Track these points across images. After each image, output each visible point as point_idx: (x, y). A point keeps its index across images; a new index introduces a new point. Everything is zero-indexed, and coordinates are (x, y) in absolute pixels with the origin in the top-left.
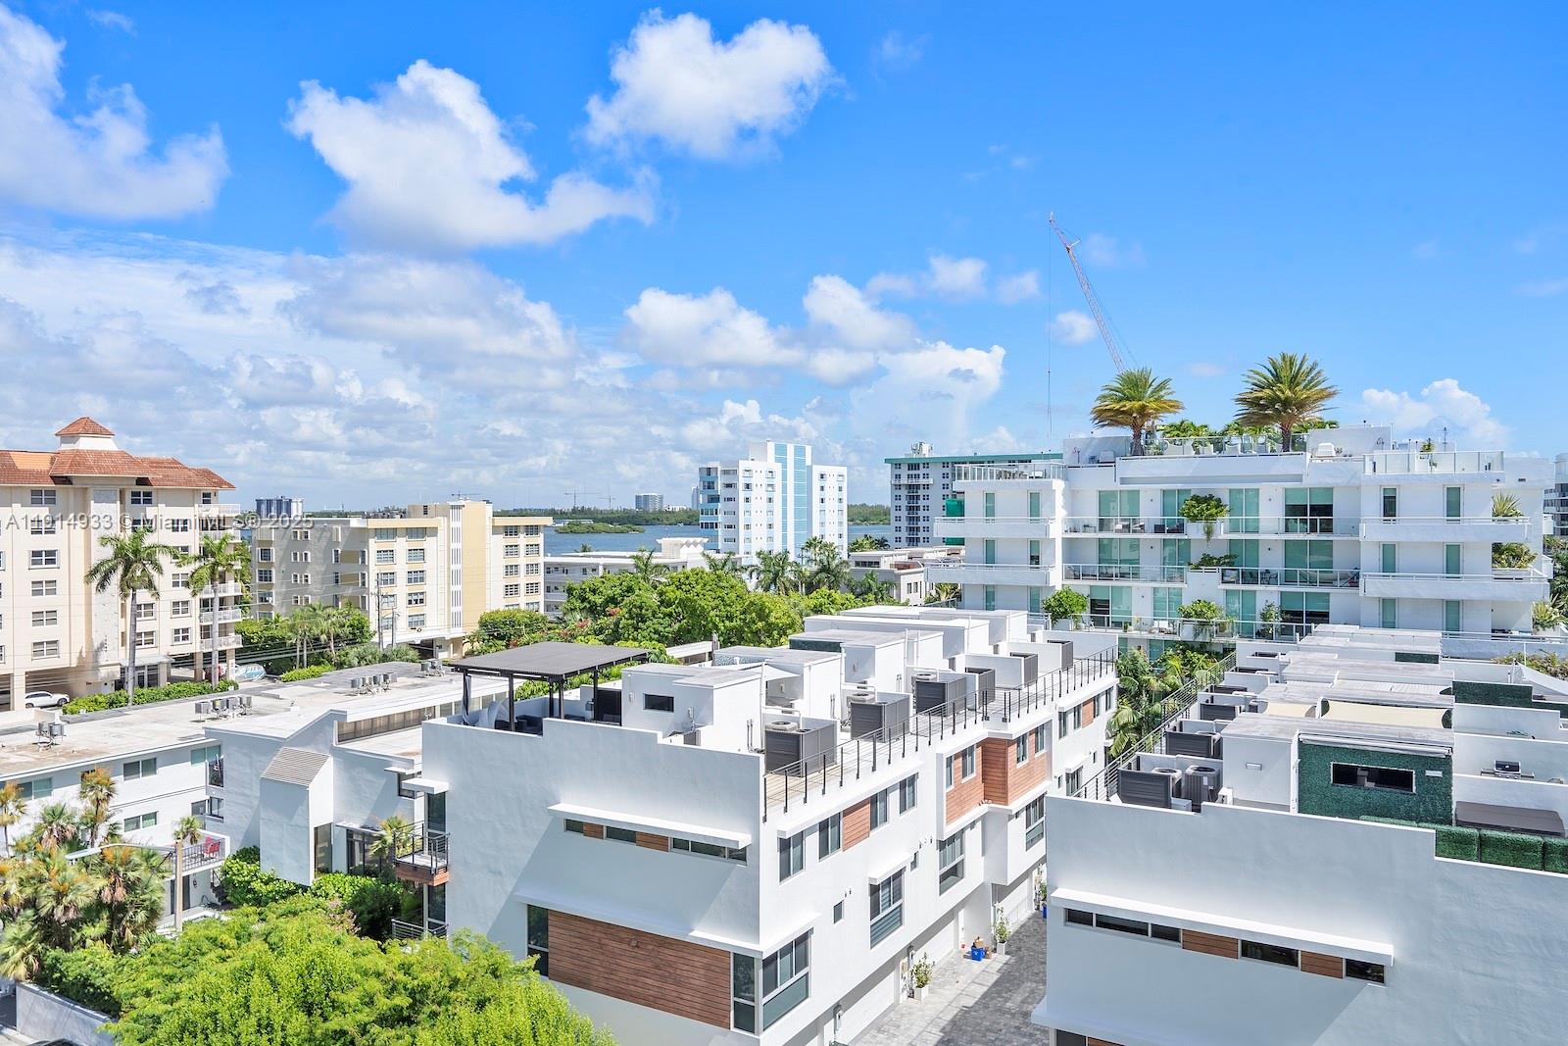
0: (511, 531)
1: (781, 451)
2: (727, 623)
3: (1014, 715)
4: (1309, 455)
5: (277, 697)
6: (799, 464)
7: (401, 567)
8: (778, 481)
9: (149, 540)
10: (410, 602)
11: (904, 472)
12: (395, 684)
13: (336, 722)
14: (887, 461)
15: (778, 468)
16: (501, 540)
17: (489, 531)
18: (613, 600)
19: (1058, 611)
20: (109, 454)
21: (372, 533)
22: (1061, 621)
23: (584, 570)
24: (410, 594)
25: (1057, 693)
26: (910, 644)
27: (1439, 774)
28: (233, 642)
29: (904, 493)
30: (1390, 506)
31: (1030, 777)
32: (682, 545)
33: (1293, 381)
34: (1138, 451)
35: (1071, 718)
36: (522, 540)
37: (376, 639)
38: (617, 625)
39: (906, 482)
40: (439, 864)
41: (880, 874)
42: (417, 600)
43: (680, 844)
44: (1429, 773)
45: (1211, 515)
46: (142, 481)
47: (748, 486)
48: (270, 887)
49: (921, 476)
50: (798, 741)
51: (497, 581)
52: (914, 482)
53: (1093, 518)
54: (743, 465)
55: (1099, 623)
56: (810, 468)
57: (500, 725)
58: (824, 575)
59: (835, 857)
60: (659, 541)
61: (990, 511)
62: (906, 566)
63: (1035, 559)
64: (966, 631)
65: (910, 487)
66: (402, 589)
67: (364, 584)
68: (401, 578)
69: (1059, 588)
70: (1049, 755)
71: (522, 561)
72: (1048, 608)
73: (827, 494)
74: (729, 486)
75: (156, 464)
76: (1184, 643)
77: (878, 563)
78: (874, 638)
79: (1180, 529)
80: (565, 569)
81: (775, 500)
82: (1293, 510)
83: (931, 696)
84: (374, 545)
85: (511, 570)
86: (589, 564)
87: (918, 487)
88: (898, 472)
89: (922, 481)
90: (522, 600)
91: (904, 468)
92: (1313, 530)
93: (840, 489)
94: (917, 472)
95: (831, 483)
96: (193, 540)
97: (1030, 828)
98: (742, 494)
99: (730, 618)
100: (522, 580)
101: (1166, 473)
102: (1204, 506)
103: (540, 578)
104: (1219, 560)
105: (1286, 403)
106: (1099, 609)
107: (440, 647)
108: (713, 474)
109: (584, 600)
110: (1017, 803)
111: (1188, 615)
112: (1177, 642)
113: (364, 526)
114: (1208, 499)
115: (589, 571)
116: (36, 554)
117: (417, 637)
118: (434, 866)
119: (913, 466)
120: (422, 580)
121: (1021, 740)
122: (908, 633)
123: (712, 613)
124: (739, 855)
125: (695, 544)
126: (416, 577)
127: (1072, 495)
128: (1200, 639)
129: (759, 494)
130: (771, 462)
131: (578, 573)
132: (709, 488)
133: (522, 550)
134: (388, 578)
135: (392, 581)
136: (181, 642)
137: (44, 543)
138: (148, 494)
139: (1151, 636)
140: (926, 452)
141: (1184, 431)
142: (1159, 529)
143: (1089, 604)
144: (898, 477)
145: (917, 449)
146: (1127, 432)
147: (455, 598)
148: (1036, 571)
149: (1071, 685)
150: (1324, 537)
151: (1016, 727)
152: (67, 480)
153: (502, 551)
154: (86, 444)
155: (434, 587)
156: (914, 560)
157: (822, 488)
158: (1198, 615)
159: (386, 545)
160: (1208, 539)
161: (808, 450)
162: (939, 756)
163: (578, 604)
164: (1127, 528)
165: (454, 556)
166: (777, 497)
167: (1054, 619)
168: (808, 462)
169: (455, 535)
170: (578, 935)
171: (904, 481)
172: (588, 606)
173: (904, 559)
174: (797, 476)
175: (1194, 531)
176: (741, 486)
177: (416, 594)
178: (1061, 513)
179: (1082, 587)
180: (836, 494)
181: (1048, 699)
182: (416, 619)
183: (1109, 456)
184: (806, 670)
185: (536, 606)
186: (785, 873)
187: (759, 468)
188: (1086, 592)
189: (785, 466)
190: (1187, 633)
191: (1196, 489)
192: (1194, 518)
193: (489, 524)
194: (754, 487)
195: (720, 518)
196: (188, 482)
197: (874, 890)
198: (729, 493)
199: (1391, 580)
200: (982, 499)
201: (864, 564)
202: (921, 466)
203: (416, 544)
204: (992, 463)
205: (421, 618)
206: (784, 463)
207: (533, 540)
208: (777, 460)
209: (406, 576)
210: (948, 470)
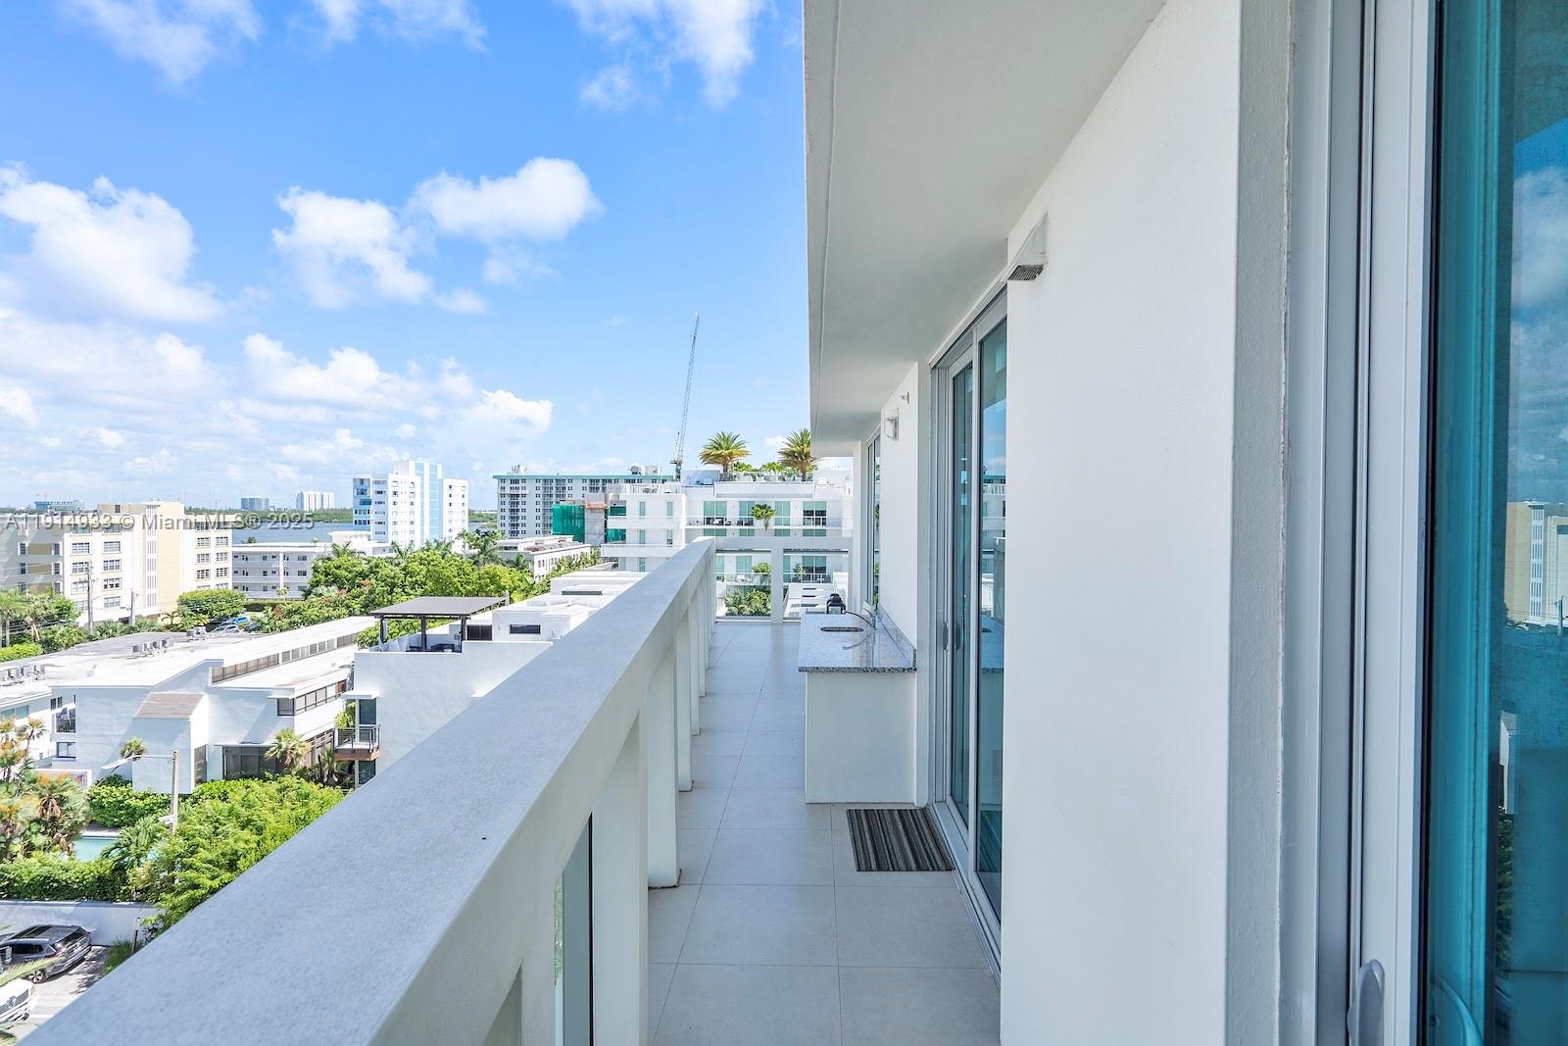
1: (420, 467)
4: (813, 484)
6: (433, 477)
7: (97, 557)
8: (417, 490)
10: (106, 586)
11: (508, 485)
13: (210, 668)
14: (495, 477)
15: (417, 480)
16: (195, 534)
23: (265, 558)
24: (106, 580)
29: (507, 499)
32: (350, 537)
34: (726, 477)
36: (213, 534)
40: (373, 746)
42: (113, 584)
45: (766, 515)
47: (395, 493)
48: (147, 801)
49: (520, 488)
51: (193, 567)
52: (515, 492)
53: (701, 517)
54: (391, 477)
56: (441, 481)
60: (330, 534)
63: (670, 541)
65: (512, 495)
66: (97, 576)
67: (57, 572)
68: (97, 566)
71: (213, 550)
73: (454, 500)
74: (379, 492)
79: (750, 523)
80: (245, 557)
81: (415, 503)
82: (808, 513)
84: (68, 539)
85: (203, 557)
86: (270, 553)
87: (518, 495)
88: (503, 485)
89: (521, 492)
90: (213, 583)
91: (507, 482)
92: (817, 523)
93: (463, 496)
94: (517, 485)
95: (457, 492)
98: (391, 499)
101: (740, 492)
102: (763, 510)
103: (229, 564)
105: (805, 455)
108: (365, 484)
111: (757, 572)
112: (752, 586)
114: (764, 507)
115: (269, 557)
118: (369, 748)
119: (514, 481)
120: (118, 567)
125: (359, 536)
126: (112, 565)
127: (689, 503)
128: (763, 584)
129: (403, 499)
130: (412, 476)
131: (259, 560)
132: (362, 493)
133: (213, 541)
134: (84, 566)
135: (88, 569)
139: (740, 584)
140: (522, 472)
142: (740, 523)
144: (503, 488)
145: (516, 469)
146: (719, 468)
147: (149, 582)
148: (672, 548)
150: (822, 527)
153: (194, 542)
155: (130, 573)
157: (450, 495)
158: (763, 571)
159: (82, 538)
160: (767, 529)
161: (440, 467)
164: (721, 523)
165: (150, 547)
166: (417, 501)
168: (440, 476)
171: (508, 491)
174: (432, 487)
175: (759, 524)
176: (389, 493)
177: (112, 580)
178: (684, 514)
180: (460, 500)
182: (111, 601)
183: (710, 481)
185: (225, 587)
187: (402, 479)
189: (423, 479)
190: (757, 582)
191: (758, 501)
192: (759, 517)
194: (399, 493)
195: (372, 517)
200: (637, 506)
202: (520, 481)
203: (112, 537)
204: (570, 481)
205: (117, 600)
206: (422, 476)
207: (222, 533)
208: (417, 474)
209: (102, 565)
210: (540, 485)
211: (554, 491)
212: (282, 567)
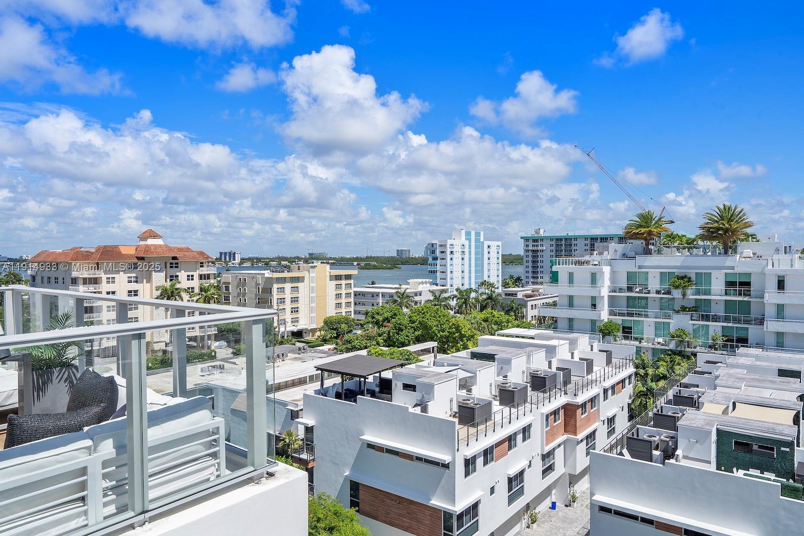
0: (338, 278)
1: (468, 234)
2: (441, 333)
3: (580, 392)
4: (738, 256)
5: (234, 363)
6: (477, 240)
7: (288, 295)
8: (467, 250)
9: (178, 286)
10: (292, 312)
11: (531, 243)
12: (287, 358)
14: (522, 238)
15: (467, 243)
16: (334, 283)
17: (328, 278)
18: (387, 320)
19: (606, 332)
20: (160, 246)
21: (275, 280)
22: (607, 337)
23: (373, 296)
24: (292, 308)
25: (602, 379)
26: (529, 356)
27: (788, 450)
28: (214, 331)
29: (530, 254)
30: (781, 285)
31: (589, 421)
32: (420, 283)
33: (730, 220)
34: (647, 252)
35: (610, 392)
36: (343, 282)
37: (277, 330)
38: (389, 332)
39: (531, 249)
40: (311, 458)
41: (513, 471)
42: (295, 310)
43: (419, 459)
44: (782, 449)
45: (685, 286)
46: (174, 258)
47: (452, 252)
49: (539, 246)
50: (474, 411)
51: (331, 301)
52: (535, 248)
53: (624, 285)
54: (449, 242)
55: (626, 338)
56: (483, 242)
57: (338, 396)
58: (489, 301)
59: (491, 465)
60: (409, 281)
61: (571, 280)
62: (530, 296)
63: (594, 306)
64: (557, 348)
65: (533, 251)
66: (288, 306)
67: (271, 302)
68: (288, 301)
69: (606, 320)
70: (598, 410)
71: (343, 291)
72: (601, 331)
73: (491, 255)
74: (442, 252)
75: (180, 250)
76: (671, 350)
77: (516, 294)
78: (511, 353)
79: (669, 293)
80: (363, 294)
81: (465, 259)
82: (730, 284)
83: (539, 383)
84: (275, 286)
85: (338, 296)
86: (375, 293)
87: (538, 251)
88: (527, 243)
89: (540, 248)
90: (343, 310)
91: (531, 241)
92: (740, 294)
93: (498, 253)
94: (537, 243)
95: (493, 250)
96: (196, 284)
97: (589, 446)
98: (449, 257)
99: (443, 331)
100: (343, 301)
101: (662, 264)
102: (682, 280)
103: (352, 300)
104: (690, 308)
105: (726, 231)
106: (627, 331)
107: (306, 333)
108: (435, 246)
109: (373, 318)
110: (581, 435)
111: (673, 337)
112: (667, 350)
113: (272, 276)
114: (682, 278)
116: (130, 292)
117: (295, 329)
118: (309, 459)
119: (535, 240)
120: (297, 301)
121: (584, 405)
122: (529, 349)
123: (435, 328)
124: (446, 466)
125: (426, 283)
126: (295, 300)
127: (613, 273)
128: (679, 349)
129: (457, 256)
130: (463, 240)
131: (370, 296)
132: (432, 252)
133: (343, 286)
134: (282, 301)
135: (284, 302)
136: (191, 330)
137: (133, 286)
138: (177, 264)
139: (653, 346)
140: (542, 233)
141: (673, 238)
142: (658, 292)
143: (621, 329)
144: (527, 246)
145: (537, 232)
146: (642, 243)
147: (311, 310)
148: (594, 312)
149: (610, 374)
150: (746, 299)
151: (581, 399)
152: (142, 259)
153: (334, 287)
154: (150, 242)
155: (302, 305)
156: (535, 293)
157: (489, 253)
158: (678, 336)
159: (281, 285)
160: (683, 298)
161: (482, 233)
162: (542, 414)
163: (370, 319)
164: (641, 291)
165: (311, 290)
166: (466, 257)
167: (603, 337)
168: (482, 240)
169: (311, 280)
170: (373, 495)
171: (530, 248)
172: (375, 320)
173: (530, 292)
174: (476, 247)
175: (677, 294)
176: (448, 253)
177: (295, 308)
178: (607, 282)
179: (618, 319)
180: (496, 255)
181: (598, 382)
182: (294, 320)
183: (633, 254)
184: (478, 372)
185: (350, 314)
186: (467, 474)
187: (458, 242)
188: (620, 323)
189: (470, 242)
190: (672, 346)
191: (678, 272)
192: (677, 287)
193: (328, 274)
194: (455, 253)
195: (438, 268)
196: (194, 258)
197: (510, 480)
198: (442, 256)
199: (781, 323)
200: (567, 276)
201: (509, 295)
202: (539, 241)
203: (294, 285)
204: (576, 239)
205: (297, 319)
206: (470, 240)
207: (348, 282)
208: (466, 239)
209: (290, 300)
210: (553, 243)
211: (563, 248)
212: (381, 301)
